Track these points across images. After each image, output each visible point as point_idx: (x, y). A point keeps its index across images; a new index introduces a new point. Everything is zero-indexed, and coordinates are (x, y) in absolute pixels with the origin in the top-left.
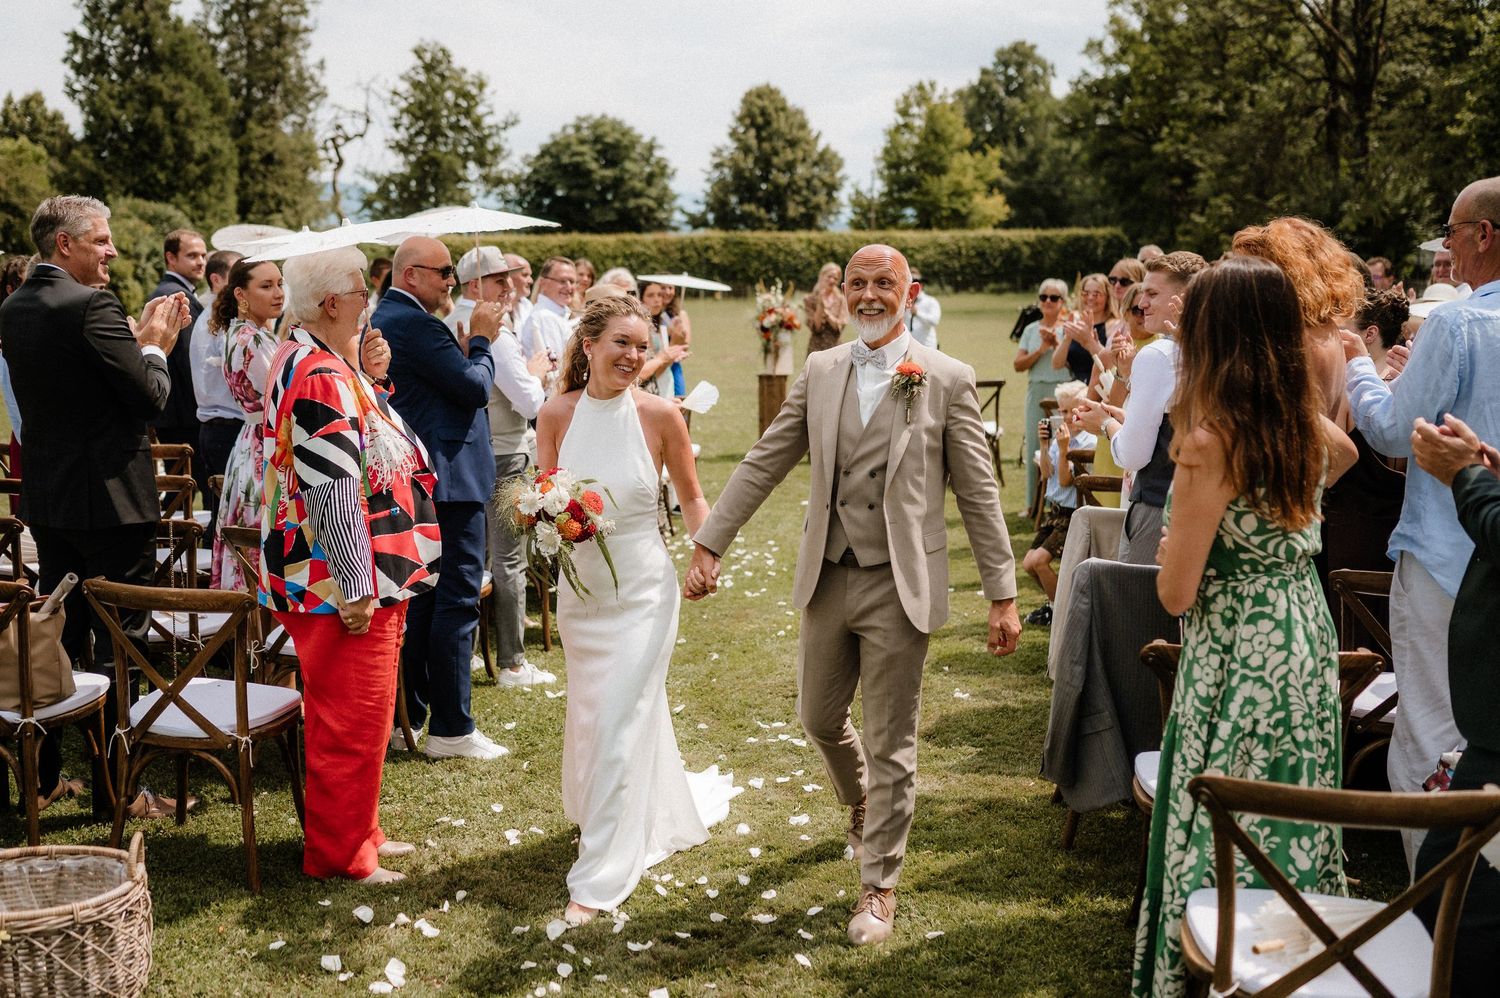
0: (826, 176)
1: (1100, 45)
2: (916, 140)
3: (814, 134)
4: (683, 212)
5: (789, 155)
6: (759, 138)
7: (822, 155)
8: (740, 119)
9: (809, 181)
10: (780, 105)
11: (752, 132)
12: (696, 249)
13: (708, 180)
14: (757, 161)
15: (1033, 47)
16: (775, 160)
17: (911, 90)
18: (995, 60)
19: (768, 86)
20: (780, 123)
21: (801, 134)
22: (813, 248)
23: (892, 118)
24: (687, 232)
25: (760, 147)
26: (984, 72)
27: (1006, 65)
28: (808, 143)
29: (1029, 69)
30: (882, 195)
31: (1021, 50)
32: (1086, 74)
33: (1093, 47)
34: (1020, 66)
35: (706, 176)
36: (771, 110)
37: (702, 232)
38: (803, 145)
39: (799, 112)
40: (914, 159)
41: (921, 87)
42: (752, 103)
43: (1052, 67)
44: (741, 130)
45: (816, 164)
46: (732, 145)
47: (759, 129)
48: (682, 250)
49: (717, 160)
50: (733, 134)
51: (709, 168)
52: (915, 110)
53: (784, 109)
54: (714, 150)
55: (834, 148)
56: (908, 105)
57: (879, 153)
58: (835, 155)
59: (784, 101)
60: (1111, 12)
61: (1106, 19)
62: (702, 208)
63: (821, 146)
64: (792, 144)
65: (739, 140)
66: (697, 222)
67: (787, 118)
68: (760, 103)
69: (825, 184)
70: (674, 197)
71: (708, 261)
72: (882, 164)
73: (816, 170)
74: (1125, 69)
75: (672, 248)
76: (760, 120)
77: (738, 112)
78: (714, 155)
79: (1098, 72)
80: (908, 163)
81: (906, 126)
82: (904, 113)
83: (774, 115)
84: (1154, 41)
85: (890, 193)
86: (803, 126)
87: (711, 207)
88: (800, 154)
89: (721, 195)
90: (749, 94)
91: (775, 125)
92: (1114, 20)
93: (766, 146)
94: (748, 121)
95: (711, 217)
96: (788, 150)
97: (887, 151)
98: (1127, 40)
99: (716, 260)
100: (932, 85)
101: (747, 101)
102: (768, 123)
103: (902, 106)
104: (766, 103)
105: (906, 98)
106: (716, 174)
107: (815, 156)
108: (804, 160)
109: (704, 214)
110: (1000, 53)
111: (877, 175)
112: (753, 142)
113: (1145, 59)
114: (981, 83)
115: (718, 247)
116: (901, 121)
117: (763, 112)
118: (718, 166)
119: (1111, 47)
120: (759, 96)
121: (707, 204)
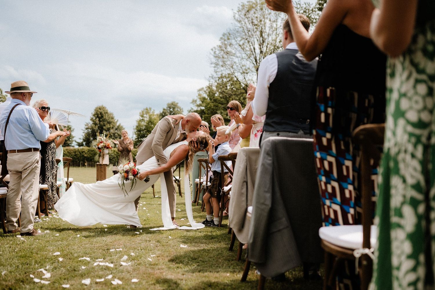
0: (119, 132)
1: (196, 101)
2: (145, 124)
3: (116, 121)
4: (76, 142)
5: (108, 126)
6: (99, 121)
7: (118, 127)
8: (94, 115)
9: (114, 134)
10: (106, 112)
11: (98, 119)
12: (79, 152)
13: (84, 133)
14: (99, 127)
15: (177, 103)
16: (104, 127)
17: (144, 110)
18: (167, 106)
19: (102, 106)
20: (106, 117)
21: (112, 120)
22: (115, 153)
23: (139, 118)
24: (77, 147)
25: (100, 124)
26: (164, 109)
27: (170, 108)
28: (114, 123)
29: (176, 109)
30: (136, 139)
31: (174, 104)
32: (192, 109)
33: (194, 101)
34: (174, 108)
35: (83, 131)
36: (103, 113)
37: (81, 147)
38: (113, 123)
39: (111, 114)
40: (145, 129)
41: (147, 109)
42: (97, 111)
43: (182, 109)
44: (94, 118)
45: (116, 129)
46: (91, 122)
47: (99, 118)
48: (75, 152)
49: (87, 127)
50: (92, 119)
51: (84, 129)
52: (145, 116)
53: (107, 113)
54: (86, 124)
55: (121, 125)
56: (143, 114)
57: (135, 127)
58: (122, 127)
59: (107, 110)
60: (198, 93)
61: (197, 95)
62: (82, 141)
63: (118, 124)
64: (109, 123)
65: (93, 121)
66: (80, 145)
67: (108, 116)
68: (100, 111)
69: (119, 135)
70: (73, 137)
71: (83, 155)
72: (136, 130)
73: (116, 131)
74: (203, 108)
75: (72, 152)
76: (100, 116)
77: (93, 113)
78: (86, 125)
79: (195, 108)
80: (143, 130)
81: (143, 120)
82: (142, 116)
83: (104, 114)
84: (210, 99)
85: (138, 138)
86: (113, 118)
87: (84, 140)
88: (112, 126)
89: (87, 137)
90: (97, 108)
91: (104, 117)
92: (199, 95)
93: (101, 123)
94: (96, 116)
95: (84, 143)
96: (108, 125)
97: (137, 127)
98: (203, 100)
99: (86, 155)
100: (150, 109)
101: (96, 110)
102: (102, 117)
103: (141, 114)
104: (102, 111)
105: (143, 112)
106: (86, 131)
107: (116, 127)
108: (113, 128)
109: (82, 143)
110: (168, 104)
111: (134, 133)
112: (98, 122)
113: (209, 104)
114: (163, 112)
115: (86, 152)
116: (141, 118)
117: (101, 113)
118: (87, 129)
119: (199, 102)
120: (100, 109)
121: (83, 140)
